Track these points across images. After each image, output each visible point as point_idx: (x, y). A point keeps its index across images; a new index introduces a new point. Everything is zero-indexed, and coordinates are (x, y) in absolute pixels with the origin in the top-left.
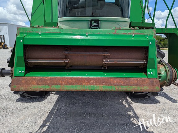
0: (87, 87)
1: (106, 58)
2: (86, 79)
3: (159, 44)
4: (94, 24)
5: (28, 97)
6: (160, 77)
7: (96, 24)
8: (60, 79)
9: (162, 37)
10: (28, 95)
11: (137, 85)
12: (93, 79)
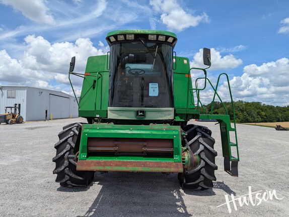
0: (130, 169)
1: (145, 146)
2: (129, 162)
3: (259, 116)
4: (140, 114)
5: (70, 186)
6: (183, 162)
7: (142, 114)
8: (111, 162)
9: (262, 104)
10: (71, 184)
11: (166, 167)
12: (135, 162)
